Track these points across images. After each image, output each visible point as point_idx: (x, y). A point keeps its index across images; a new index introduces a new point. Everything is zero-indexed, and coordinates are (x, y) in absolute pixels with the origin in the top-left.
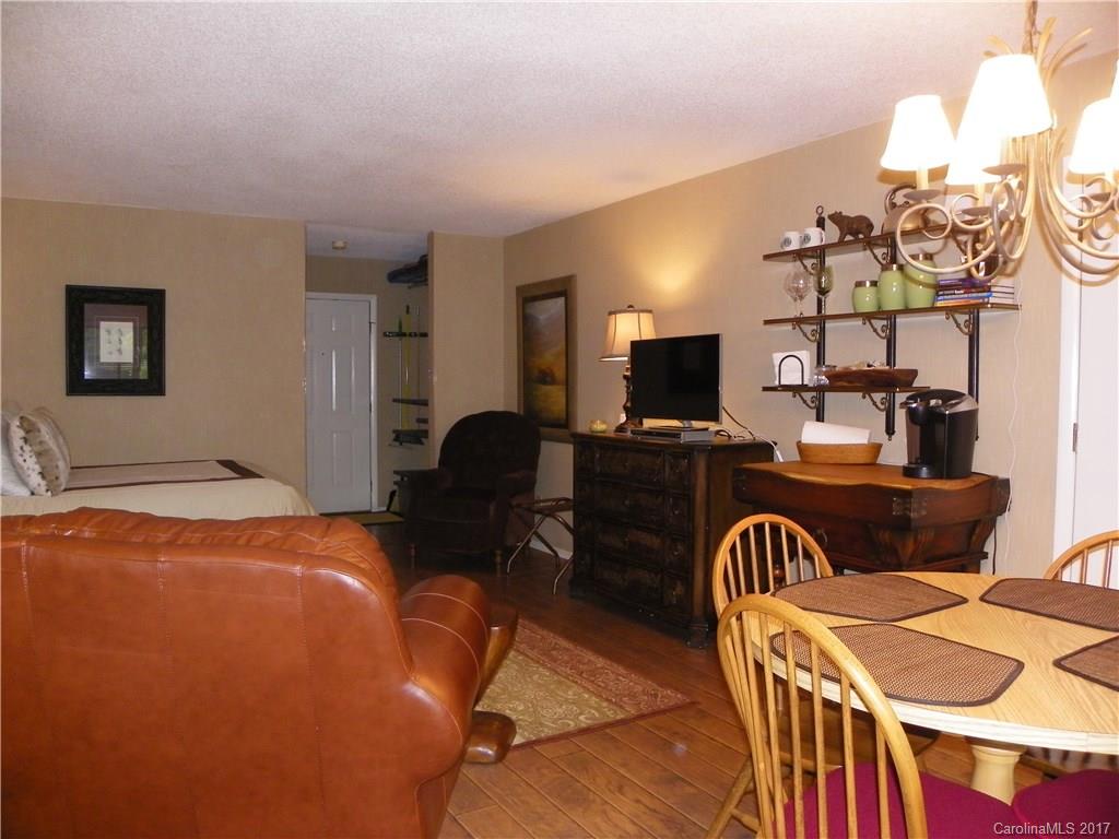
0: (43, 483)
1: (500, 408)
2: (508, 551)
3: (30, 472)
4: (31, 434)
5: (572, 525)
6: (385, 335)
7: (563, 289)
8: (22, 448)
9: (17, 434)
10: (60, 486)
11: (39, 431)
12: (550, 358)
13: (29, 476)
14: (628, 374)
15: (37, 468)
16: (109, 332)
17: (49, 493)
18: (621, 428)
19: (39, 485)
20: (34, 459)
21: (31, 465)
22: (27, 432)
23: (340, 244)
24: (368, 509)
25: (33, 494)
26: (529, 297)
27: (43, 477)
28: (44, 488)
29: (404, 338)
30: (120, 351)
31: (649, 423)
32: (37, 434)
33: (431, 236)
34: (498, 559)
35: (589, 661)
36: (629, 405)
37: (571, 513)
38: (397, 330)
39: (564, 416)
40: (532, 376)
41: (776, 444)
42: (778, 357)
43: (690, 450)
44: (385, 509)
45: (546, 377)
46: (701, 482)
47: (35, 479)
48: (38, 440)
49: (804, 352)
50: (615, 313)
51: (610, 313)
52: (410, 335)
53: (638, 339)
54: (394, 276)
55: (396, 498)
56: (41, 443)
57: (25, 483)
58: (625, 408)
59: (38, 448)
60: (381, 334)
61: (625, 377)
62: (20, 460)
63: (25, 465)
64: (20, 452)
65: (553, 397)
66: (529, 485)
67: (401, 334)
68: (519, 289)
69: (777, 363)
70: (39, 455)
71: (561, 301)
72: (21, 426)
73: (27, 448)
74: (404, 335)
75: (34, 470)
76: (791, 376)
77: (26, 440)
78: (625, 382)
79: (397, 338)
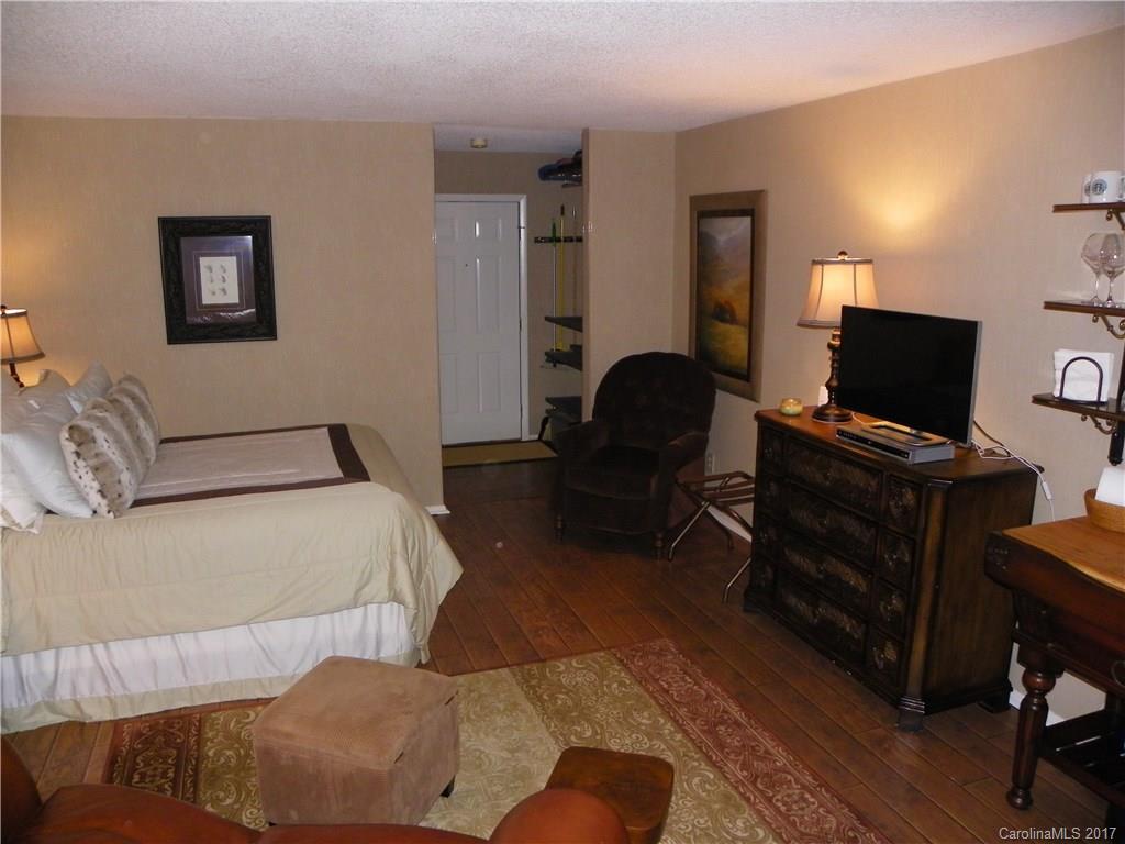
0: (104, 502)
1: (667, 348)
2: (671, 534)
3: (87, 490)
4: (83, 447)
5: (751, 524)
6: (537, 240)
7: (749, 206)
8: (75, 463)
9: (70, 447)
10: (126, 502)
11: (94, 440)
12: (731, 289)
13: (87, 494)
14: (837, 343)
15: (96, 485)
16: (210, 269)
17: (111, 514)
18: (820, 413)
19: (99, 504)
20: (91, 475)
21: (90, 484)
22: (79, 445)
23: (479, 142)
24: (518, 436)
25: (95, 512)
26: (706, 210)
27: (104, 496)
28: (105, 509)
29: (558, 244)
30: (224, 290)
31: (861, 423)
32: (92, 445)
33: (586, 133)
34: (659, 544)
35: (767, 752)
36: (835, 383)
37: (750, 506)
38: (550, 235)
39: (745, 364)
40: (707, 311)
41: (1041, 470)
42: (1063, 356)
43: (921, 480)
44: (536, 437)
45: (724, 313)
46: (934, 529)
47: (95, 499)
48: (93, 453)
49: (1107, 355)
50: (822, 263)
51: (815, 263)
52: (565, 241)
53: (853, 304)
54: (547, 173)
55: (548, 426)
56: (97, 455)
57: (84, 500)
58: (828, 386)
59: (93, 462)
60: (533, 240)
61: (830, 346)
62: (75, 476)
63: (82, 483)
64: (74, 468)
65: (733, 340)
66: (698, 449)
67: (555, 239)
68: (694, 200)
69: (1060, 365)
70: (96, 469)
71: (747, 221)
72: (71, 439)
73: (81, 463)
74: (559, 240)
75: (92, 488)
76: (1081, 387)
77: (78, 454)
78: (830, 354)
79: (550, 244)
